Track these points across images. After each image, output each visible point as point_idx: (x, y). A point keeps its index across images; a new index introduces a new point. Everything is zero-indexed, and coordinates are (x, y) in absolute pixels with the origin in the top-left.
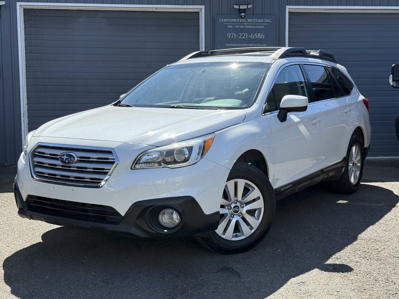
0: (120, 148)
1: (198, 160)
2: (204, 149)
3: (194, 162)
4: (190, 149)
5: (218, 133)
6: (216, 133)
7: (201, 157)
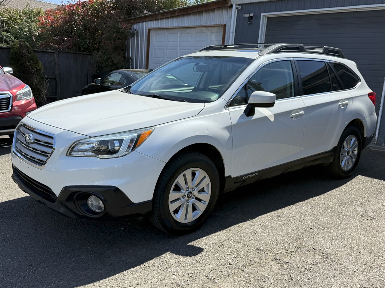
0: (59, 135)
1: (128, 152)
2: (136, 143)
3: (123, 154)
4: (121, 141)
5: (160, 127)
6: (156, 127)
7: (131, 150)
